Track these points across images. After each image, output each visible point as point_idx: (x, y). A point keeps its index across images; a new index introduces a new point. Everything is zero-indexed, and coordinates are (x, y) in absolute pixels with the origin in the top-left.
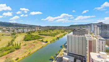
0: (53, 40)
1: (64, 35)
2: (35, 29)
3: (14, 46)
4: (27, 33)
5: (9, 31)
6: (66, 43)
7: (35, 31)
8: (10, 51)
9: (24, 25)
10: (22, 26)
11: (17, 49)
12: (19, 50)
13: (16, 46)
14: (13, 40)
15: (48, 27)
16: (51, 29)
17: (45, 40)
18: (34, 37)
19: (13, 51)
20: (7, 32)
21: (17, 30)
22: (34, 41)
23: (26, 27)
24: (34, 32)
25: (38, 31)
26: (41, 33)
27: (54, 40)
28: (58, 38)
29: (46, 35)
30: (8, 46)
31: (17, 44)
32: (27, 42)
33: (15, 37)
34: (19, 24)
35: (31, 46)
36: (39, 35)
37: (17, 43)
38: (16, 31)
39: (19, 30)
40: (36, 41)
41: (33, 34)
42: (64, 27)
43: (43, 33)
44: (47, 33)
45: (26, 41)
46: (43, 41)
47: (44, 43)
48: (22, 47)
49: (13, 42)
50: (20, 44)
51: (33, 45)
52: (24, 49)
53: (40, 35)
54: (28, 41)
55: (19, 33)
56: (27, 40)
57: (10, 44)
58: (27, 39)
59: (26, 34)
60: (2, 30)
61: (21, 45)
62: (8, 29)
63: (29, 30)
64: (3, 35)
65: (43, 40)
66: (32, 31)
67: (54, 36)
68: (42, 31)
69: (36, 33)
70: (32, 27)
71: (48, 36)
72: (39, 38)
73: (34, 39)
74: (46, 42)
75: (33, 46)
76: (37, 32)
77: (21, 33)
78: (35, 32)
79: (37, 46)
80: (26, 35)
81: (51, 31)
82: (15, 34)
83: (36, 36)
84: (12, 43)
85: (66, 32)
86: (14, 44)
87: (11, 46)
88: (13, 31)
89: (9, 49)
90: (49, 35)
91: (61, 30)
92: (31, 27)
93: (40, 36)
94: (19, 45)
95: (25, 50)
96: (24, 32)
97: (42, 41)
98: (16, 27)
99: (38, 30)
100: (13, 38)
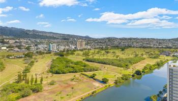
0: (122, 78)
1: (159, 65)
2: (76, 44)
3: (30, 83)
4: (56, 54)
5: (19, 47)
6: (165, 91)
7: (74, 51)
8: (22, 93)
9: (51, 35)
10: (46, 37)
11: (35, 91)
12: (39, 93)
13: (34, 83)
14: (27, 70)
15: (109, 39)
16: (117, 47)
17: (100, 76)
18: (73, 65)
19: (27, 96)
20: (17, 49)
21: (36, 45)
22: (71, 76)
23: (55, 41)
24: (72, 54)
25: (82, 50)
26: (91, 57)
27: (125, 78)
28: (138, 73)
29: (105, 63)
30: (18, 82)
31: (34, 80)
32: (56, 77)
33: (32, 64)
34: (41, 32)
35: (65, 87)
36: (84, 62)
37: (34, 77)
38: (33, 49)
39: (40, 46)
40: (77, 75)
41: (70, 57)
42: (160, 41)
43: (96, 57)
44: (105, 57)
45: (55, 75)
46: (96, 77)
47: (97, 84)
48: (44, 88)
49: (28, 74)
50: (42, 80)
51: (69, 86)
52: (49, 93)
53: (88, 61)
54: (59, 73)
55: (40, 53)
56: (57, 73)
57: (22, 77)
58: (56, 69)
59: (55, 57)
60: (8, 45)
61: (44, 82)
62: (18, 44)
63: (62, 48)
64: (8, 57)
65: (94, 75)
66: (68, 50)
67: (127, 67)
68: (92, 51)
69: (78, 55)
70: (68, 39)
71: (108, 66)
72: (85, 69)
73: (72, 70)
74: (104, 81)
75: (70, 89)
76: (81, 53)
77: (44, 53)
78: (76, 53)
79: (80, 90)
80: (53, 60)
81: (118, 52)
82: (31, 54)
83: (77, 63)
84: (26, 76)
85: (163, 58)
86: (30, 79)
87: (24, 81)
88: (28, 49)
89: (19, 90)
90: (113, 64)
91: (148, 50)
92: (65, 39)
93: (87, 63)
94: (39, 82)
95: (50, 96)
96: (49, 52)
97: (93, 77)
98: (33, 40)
99: (84, 47)
100: (27, 65)
